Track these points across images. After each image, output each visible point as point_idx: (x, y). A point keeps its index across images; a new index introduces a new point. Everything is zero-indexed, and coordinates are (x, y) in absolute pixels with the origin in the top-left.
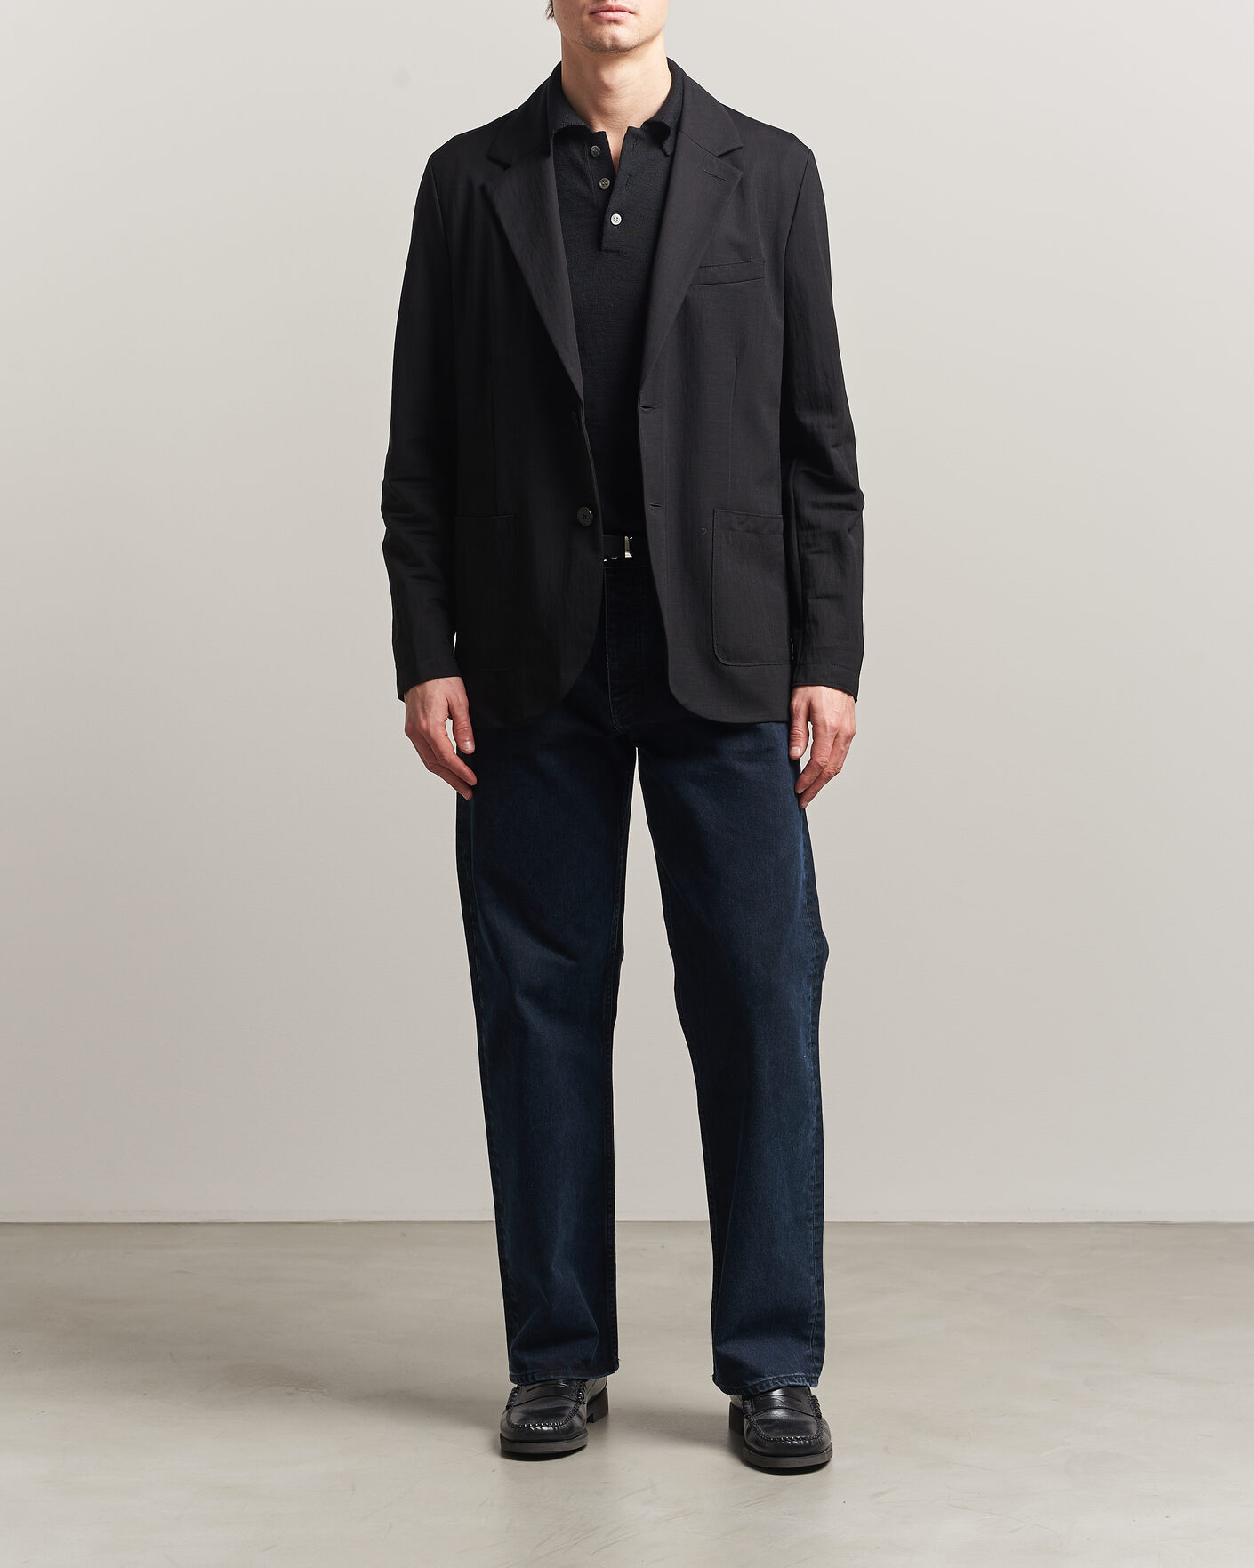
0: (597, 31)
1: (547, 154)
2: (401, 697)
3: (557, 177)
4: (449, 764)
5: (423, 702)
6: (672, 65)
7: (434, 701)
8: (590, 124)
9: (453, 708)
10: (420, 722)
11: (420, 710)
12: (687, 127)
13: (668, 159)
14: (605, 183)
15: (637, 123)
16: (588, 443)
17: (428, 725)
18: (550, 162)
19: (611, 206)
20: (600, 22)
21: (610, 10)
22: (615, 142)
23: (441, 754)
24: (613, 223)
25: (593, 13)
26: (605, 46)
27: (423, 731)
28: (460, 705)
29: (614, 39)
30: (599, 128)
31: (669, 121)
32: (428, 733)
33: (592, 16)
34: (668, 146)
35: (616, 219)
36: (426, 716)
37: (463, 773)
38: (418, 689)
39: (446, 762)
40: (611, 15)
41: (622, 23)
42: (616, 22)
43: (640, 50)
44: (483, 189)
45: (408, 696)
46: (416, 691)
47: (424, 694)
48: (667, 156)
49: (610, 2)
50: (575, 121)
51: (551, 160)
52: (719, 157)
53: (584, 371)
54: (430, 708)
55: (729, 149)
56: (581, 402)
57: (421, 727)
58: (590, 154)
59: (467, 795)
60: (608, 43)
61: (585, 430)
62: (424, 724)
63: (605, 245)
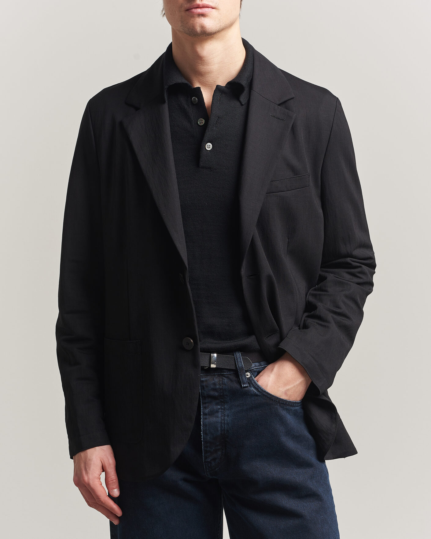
0: (191, 22)
1: (164, 102)
2: (72, 458)
3: (170, 116)
4: (104, 504)
5: (85, 464)
6: (246, 44)
7: (92, 463)
8: (191, 82)
9: (105, 467)
10: (83, 477)
11: (83, 469)
12: (257, 86)
13: (244, 107)
14: (202, 122)
15: (222, 82)
16: (191, 295)
17: (89, 479)
18: (166, 108)
19: (206, 138)
20: (193, 16)
21: (198, 7)
22: (207, 96)
23: (98, 498)
24: (207, 149)
25: (188, 10)
26: (196, 32)
27: (85, 482)
28: (110, 464)
29: (202, 27)
30: (197, 85)
31: (244, 83)
32: (89, 484)
33: (187, 12)
34: (243, 98)
35: (209, 146)
36: (87, 473)
37: (112, 508)
38: (82, 454)
39: (102, 502)
40: (199, 11)
41: (207, 16)
42: (203, 15)
43: (223, 33)
44: (121, 123)
45: (76, 457)
46: (81, 455)
47: (86, 457)
48: (242, 105)
49: (198, 2)
50: (180, 80)
51: (166, 107)
52: (279, 105)
53: (188, 247)
54: (90, 468)
55: (286, 99)
56: (187, 268)
57: (84, 480)
58: (191, 101)
59: (116, 522)
60: (198, 29)
61: (189, 287)
62: (86, 478)
63: (201, 164)
